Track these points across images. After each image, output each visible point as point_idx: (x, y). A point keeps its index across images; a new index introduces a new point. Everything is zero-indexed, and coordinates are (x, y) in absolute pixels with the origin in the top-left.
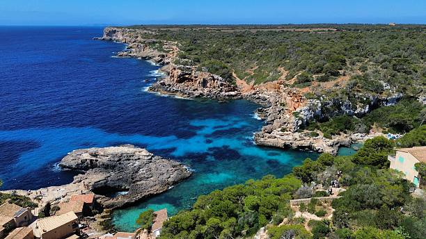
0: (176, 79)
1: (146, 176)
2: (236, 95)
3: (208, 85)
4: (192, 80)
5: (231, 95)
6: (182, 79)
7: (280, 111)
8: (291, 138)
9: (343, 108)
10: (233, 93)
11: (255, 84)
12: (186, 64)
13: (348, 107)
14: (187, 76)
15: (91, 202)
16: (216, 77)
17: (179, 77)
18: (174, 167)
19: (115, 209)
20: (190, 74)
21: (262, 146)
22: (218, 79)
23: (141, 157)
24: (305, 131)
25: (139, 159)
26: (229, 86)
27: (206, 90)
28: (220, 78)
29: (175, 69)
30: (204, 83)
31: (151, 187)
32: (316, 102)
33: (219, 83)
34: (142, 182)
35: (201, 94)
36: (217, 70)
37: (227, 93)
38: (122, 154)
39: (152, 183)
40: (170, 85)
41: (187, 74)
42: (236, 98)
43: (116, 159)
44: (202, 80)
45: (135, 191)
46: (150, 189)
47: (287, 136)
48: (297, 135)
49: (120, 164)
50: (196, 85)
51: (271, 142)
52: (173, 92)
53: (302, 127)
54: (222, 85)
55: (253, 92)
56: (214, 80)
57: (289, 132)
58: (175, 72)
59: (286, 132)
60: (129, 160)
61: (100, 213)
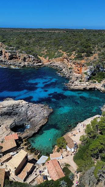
0: (8, 58)
1: (34, 116)
2: (42, 65)
3: (27, 60)
4: (17, 58)
5: (40, 65)
6: (11, 58)
7: (71, 72)
8: (85, 85)
9: (100, 68)
10: (40, 64)
11: (49, 59)
12: (13, 49)
13: (102, 68)
14: (14, 56)
15: (18, 138)
16: (31, 56)
17: (10, 57)
18: (42, 107)
19: (28, 138)
20: (16, 55)
21: (73, 90)
22: (32, 57)
23: (23, 105)
24: (90, 81)
25: (23, 106)
26: (38, 60)
27: (26, 63)
28: (33, 57)
29: (6, 52)
30: (24, 59)
31: (40, 121)
32: (92, 67)
33: (32, 59)
34: (33, 119)
35: (24, 65)
36: (30, 52)
37: (37, 64)
38: (13, 105)
39: (39, 119)
40: (5, 61)
41: (14, 55)
42: (42, 66)
43: (11, 108)
44: (23, 58)
45: (33, 125)
46: (40, 123)
47: (83, 84)
48: (87, 83)
49: (14, 111)
50: (20, 61)
51: (76, 87)
52: (9, 65)
53: (89, 79)
54: (34, 60)
55: (50, 63)
56: (30, 57)
57: (83, 82)
58: (7, 54)
59: (82, 82)
60: (18, 107)
61: (22, 143)
